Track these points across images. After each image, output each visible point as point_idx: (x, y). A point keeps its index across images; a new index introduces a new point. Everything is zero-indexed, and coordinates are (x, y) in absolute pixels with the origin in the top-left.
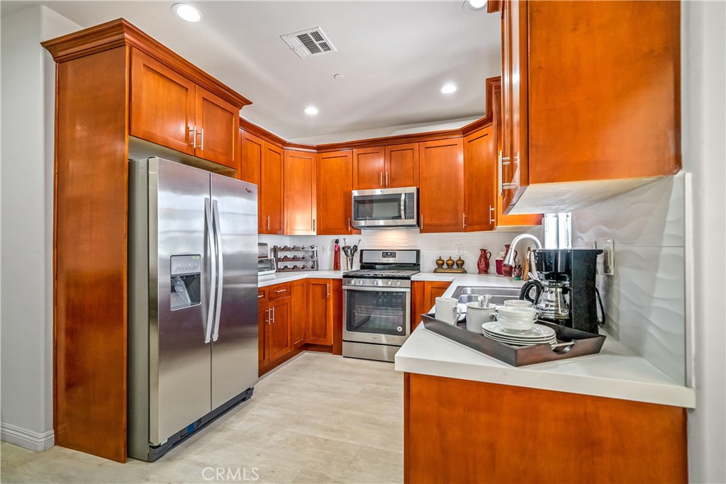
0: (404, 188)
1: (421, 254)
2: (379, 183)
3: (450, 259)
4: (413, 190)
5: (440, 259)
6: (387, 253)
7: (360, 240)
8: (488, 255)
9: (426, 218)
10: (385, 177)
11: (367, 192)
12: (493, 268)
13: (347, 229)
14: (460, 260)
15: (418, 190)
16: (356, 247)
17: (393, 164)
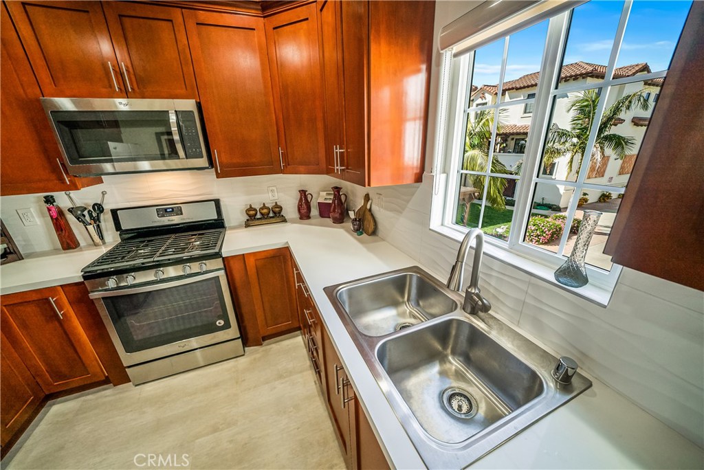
0: (171, 100)
1: (222, 204)
2: (111, 86)
3: (264, 207)
4: (189, 105)
5: (251, 208)
6: (166, 210)
7: (104, 193)
8: (309, 197)
9: (223, 155)
10: (122, 74)
11: (100, 104)
12: (315, 212)
13: (62, 180)
14: (277, 206)
15: (199, 106)
16: (99, 208)
17: (133, 53)
